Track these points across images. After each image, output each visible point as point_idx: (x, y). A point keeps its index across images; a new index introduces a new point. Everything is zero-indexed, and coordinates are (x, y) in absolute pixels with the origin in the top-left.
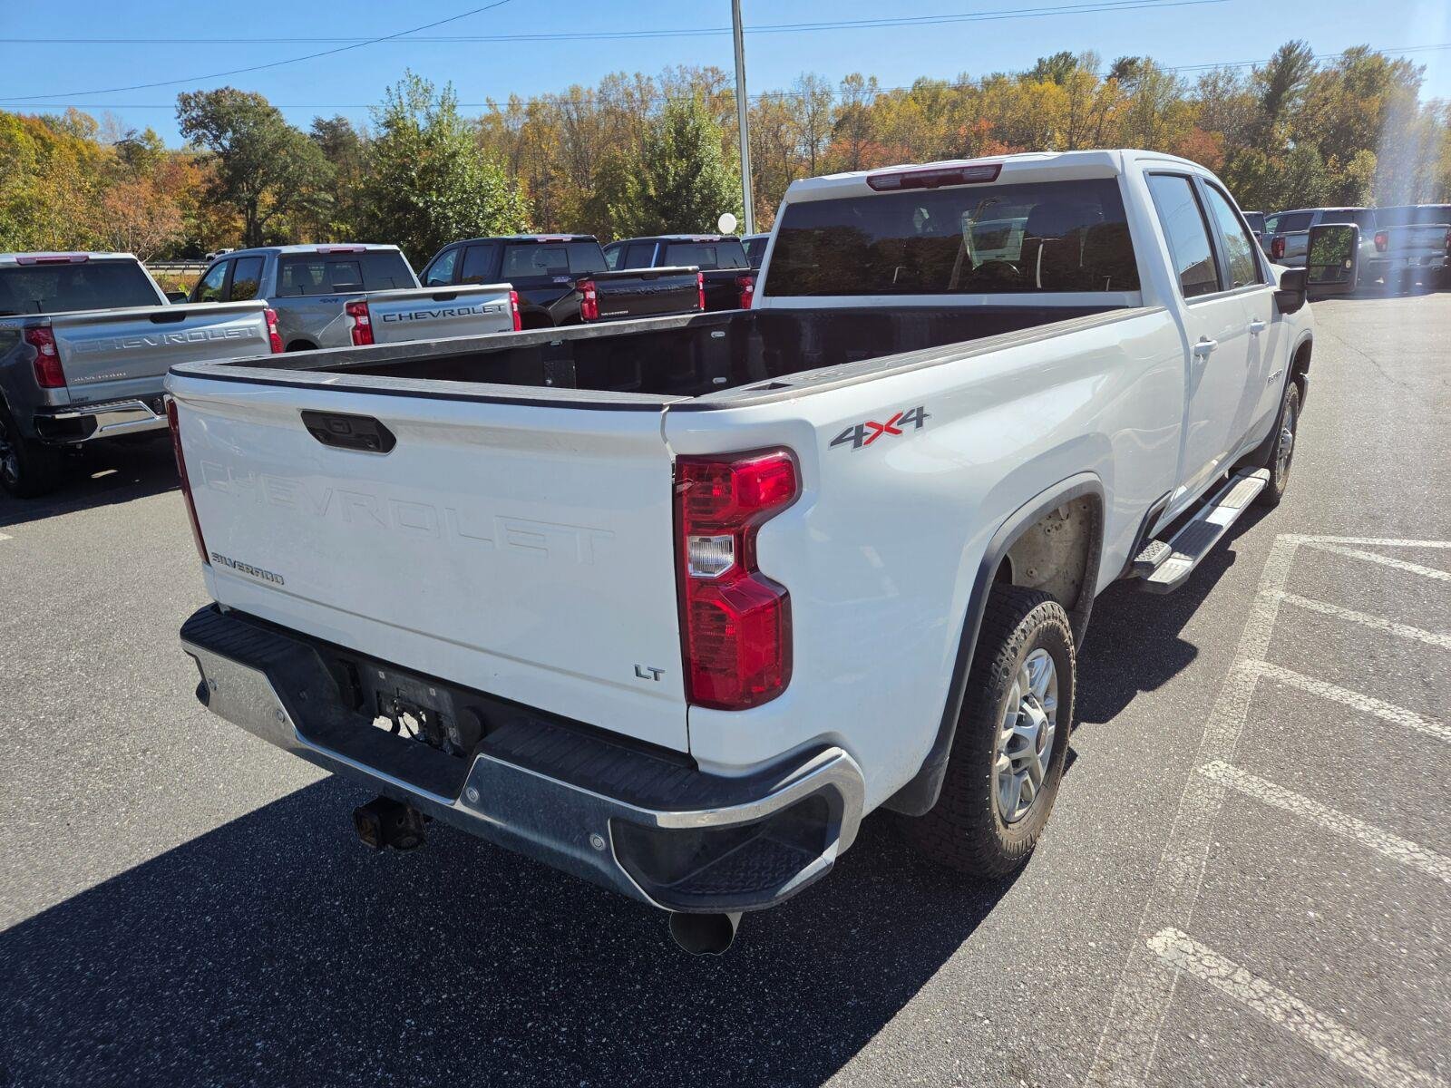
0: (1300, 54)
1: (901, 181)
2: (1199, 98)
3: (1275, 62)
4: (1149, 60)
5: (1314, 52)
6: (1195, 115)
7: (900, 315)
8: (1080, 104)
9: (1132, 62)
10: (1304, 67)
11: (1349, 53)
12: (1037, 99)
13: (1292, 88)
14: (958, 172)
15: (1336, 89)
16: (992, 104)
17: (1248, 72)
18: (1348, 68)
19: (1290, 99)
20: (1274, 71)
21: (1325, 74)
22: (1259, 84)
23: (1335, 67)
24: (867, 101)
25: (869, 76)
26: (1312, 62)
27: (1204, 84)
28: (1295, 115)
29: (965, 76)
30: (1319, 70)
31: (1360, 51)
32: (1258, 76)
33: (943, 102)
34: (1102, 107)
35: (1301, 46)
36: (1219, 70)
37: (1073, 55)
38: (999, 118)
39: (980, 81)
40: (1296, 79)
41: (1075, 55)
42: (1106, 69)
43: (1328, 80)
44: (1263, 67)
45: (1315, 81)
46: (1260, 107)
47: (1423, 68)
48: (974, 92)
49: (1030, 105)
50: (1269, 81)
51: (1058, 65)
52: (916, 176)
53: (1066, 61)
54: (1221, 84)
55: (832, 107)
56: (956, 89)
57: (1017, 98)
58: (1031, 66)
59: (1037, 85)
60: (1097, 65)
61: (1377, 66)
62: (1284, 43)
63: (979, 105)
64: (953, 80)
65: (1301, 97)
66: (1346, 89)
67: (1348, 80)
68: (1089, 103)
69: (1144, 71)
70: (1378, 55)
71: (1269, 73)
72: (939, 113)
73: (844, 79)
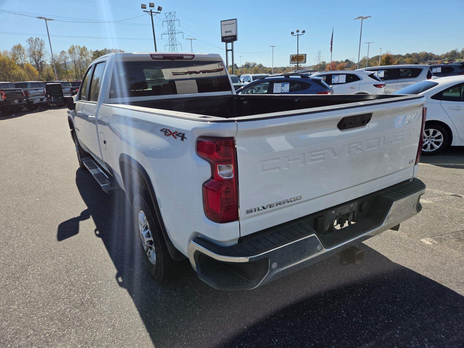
1: (163, 57)
14: (182, 56)
52: (168, 56)
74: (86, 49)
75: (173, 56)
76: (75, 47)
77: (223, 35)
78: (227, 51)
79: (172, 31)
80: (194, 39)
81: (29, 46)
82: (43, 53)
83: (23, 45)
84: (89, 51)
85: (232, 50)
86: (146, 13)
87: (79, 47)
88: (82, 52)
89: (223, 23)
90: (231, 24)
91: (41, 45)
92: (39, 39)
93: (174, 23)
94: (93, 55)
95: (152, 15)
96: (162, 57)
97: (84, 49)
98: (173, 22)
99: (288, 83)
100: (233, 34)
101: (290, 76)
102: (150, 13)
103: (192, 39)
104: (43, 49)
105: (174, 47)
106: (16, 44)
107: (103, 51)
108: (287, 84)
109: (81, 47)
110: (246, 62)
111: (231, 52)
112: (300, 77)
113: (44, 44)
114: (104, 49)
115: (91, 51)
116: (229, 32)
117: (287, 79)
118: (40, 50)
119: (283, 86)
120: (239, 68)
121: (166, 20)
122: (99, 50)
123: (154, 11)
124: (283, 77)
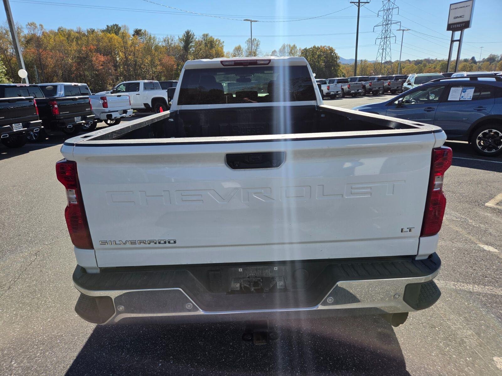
0: (191, 34)
1: (235, 63)
2: (164, 45)
3: (184, 35)
4: (145, 31)
5: (195, 34)
6: (164, 49)
7: (240, 110)
8: (126, 43)
9: (140, 30)
10: (193, 38)
11: (204, 35)
12: (110, 40)
13: (191, 44)
14: (255, 61)
15: (203, 46)
16: (93, 40)
17: (177, 38)
18: (205, 40)
19: (191, 48)
20: (185, 38)
21: (199, 41)
22: (181, 42)
23: (201, 39)
24: (39, 34)
25: (39, 24)
26: (195, 37)
27: (165, 41)
28: (193, 53)
29: (80, 29)
30: (197, 40)
31: (207, 35)
32: (181, 40)
33: (73, 37)
34: (133, 44)
35: (191, 31)
36: (168, 36)
37: (119, 26)
38: (97, 45)
39: (86, 30)
40: (191, 42)
41: (120, 25)
42: (131, 32)
43: (200, 43)
44: (181, 37)
45: (196, 43)
46: (183, 50)
47: (223, 42)
48: (84, 35)
49: (107, 41)
50: (183, 41)
51: (114, 28)
52: (240, 62)
53: (117, 27)
54: (170, 41)
55: (22, 34)
56: (77, 33)
57: (102, 38)
58: (105, 28)
59: (109, 34)
60: (128, 30)
61: (212, 40)
62: (186, 30)
63: (88, 39)
64: (75, 29)
65: (193, 47)
66: (205, 46)
67: (206, 43)
68: (130, 42)
69: (145, 34)
70: (211, 37)
71: (183, 39)
72: (72, 41)
73: (27, 24)
74: (296, 47)
75: (245, 61)
76: (285, 45)
77: (450, 22)
78: (453, 41)
79: (387, 22)
80: (407, 30)
81: (247, 47)
82: (257, 53)
83: (242, 47)
84: (298, 49)
85: (460, 41)
86: (353, 4)
87: (290, 46)
88: (291, 51)
89: (453, 7)
90: (464, 7)
91: (257, 46)
92: (256, 40)
93: (392, 12)
94: (301, 54)
95: (359, 6)
96: (233, 63)
97: (294, 47)
98: (391, 10)
99: (473, 88)
100: (466, 19)
101: (478, 78)
102: (358, 4)
103: (405, 30)
104: (258, 50)
105: (387, 40)
106: (237, 45)
107: (311, 48)
108: (471, 88)
109: (292, 45)
110: (491, 55)
111: (458, 42)
112: (494, 79)
113: (259, 44)
114: (312, 46)
115: (300, 50)
116: (461, 17)
117: (474, 82)
118: (256, 50)
119: (464, 92)
120: (479, 62)
121: (383, 9)
122: (308, 48)
123: (362, 2)
124: (468, 79)
